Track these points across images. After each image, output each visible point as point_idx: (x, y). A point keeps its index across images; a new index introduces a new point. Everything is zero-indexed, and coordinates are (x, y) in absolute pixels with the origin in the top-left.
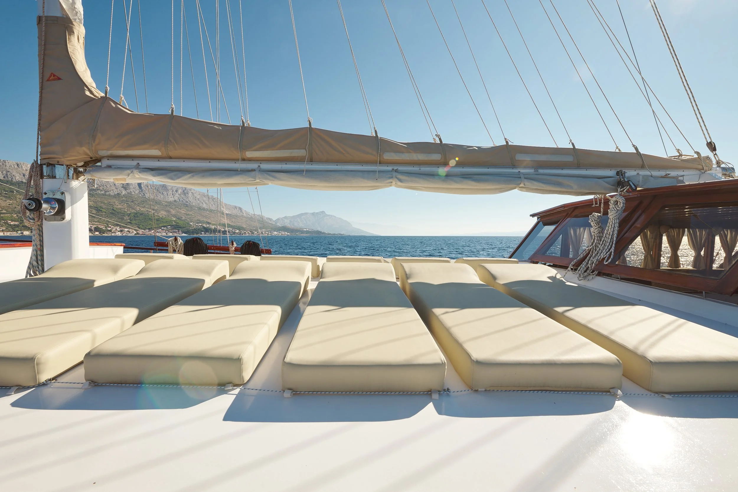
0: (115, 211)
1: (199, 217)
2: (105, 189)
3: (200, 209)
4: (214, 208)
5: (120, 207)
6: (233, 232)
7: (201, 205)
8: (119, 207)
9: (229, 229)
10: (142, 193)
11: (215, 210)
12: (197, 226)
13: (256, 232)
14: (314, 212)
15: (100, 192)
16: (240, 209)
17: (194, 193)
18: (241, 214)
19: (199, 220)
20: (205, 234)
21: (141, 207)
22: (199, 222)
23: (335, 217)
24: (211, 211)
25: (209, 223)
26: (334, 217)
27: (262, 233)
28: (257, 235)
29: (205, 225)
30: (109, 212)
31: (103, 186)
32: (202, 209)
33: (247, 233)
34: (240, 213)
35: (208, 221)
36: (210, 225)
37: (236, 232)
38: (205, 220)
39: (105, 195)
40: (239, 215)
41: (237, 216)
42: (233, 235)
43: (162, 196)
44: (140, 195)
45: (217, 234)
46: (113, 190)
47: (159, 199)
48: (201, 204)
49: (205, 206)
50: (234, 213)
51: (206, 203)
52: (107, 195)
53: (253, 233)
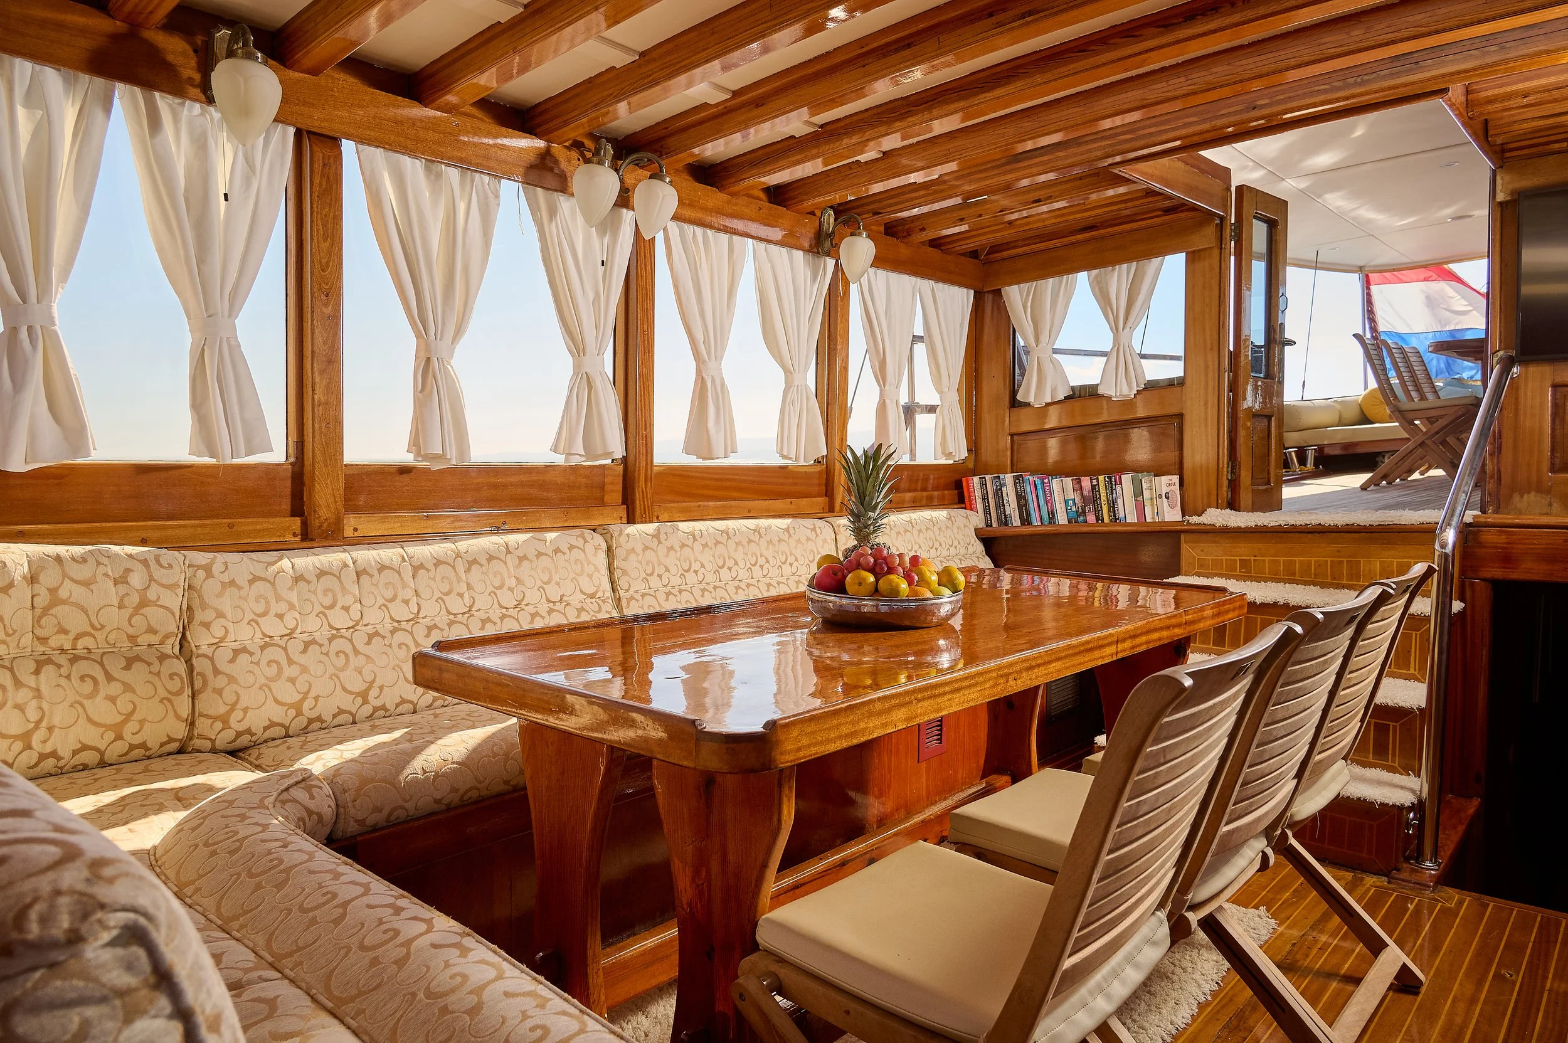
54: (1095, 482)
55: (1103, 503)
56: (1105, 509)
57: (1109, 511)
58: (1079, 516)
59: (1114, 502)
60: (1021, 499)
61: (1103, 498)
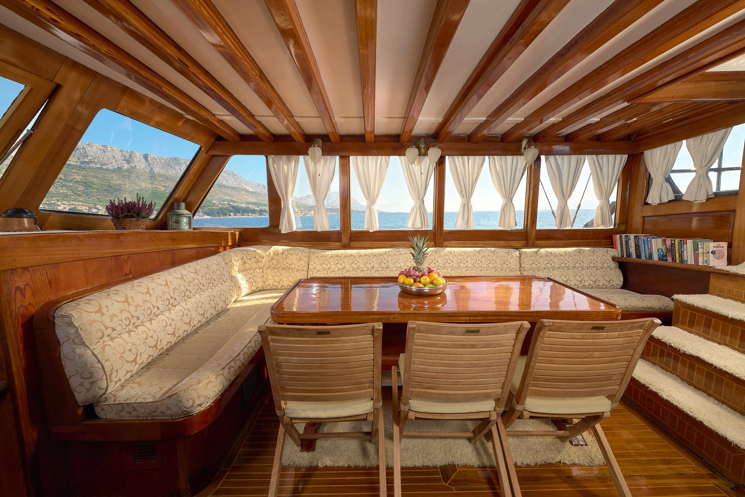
0: (112, 187)
2: (101, 162)
5: (120, 182)
8: (118, 182)
10: (149, 168)
15: (94, 166)
21: (147, 183)
30: (102, 189)
31: (99, 157)
39: (102, 169)
43: (174, 172)
44: (148, 170)
46: (111, 163)
47: (171, 174)
52: (104, 169)
54: (673, 242)
55: (676, 252)
56: (677, 255)
57: (679, 256)
58: (664, 257)
59: (683, 252)
60: (637, 246)
61: (677, 250)
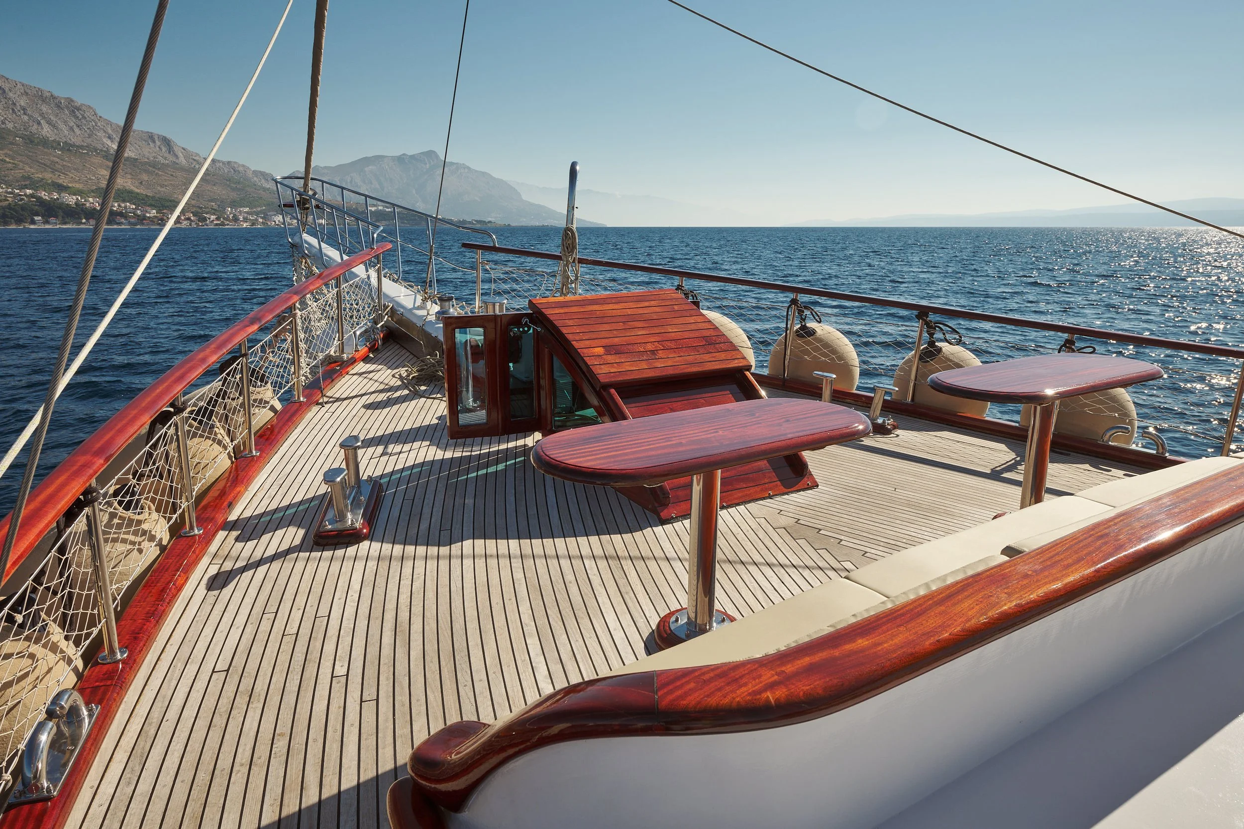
1: (27, 168)
3: (32, 142)
4: (77, 138)
6: (139, 216)
7: (34, 128)
9: (125, 207)
11: (82, 147)
12: (18, 198)
13: (213, 217)
14: (404, 154)
16: (167, 142)
17: (7, 90)
18: (172, 158)
19: (29, 178)
20: (47, 222)
22: (27, 183)
23: (469, 168)
24: (68, 148)
25: (61, 188)
26: (466, 170)
27: (236, 219)
28: (217, 225)
29: (44, 195)
32: (38, 144)
33: (183, 218)
34: (167, 155)
35: (60, 181)
36: (63, 195)
37: (148, 215)
38: (48, 176)
40: (163, 161)
41: (154, 165)
42: (138, 227)
45: (84, 223)
48: (35, 126)
49: (46, 131)
50: (147, 154)
51: (50, 124)
53: (205, 219)
